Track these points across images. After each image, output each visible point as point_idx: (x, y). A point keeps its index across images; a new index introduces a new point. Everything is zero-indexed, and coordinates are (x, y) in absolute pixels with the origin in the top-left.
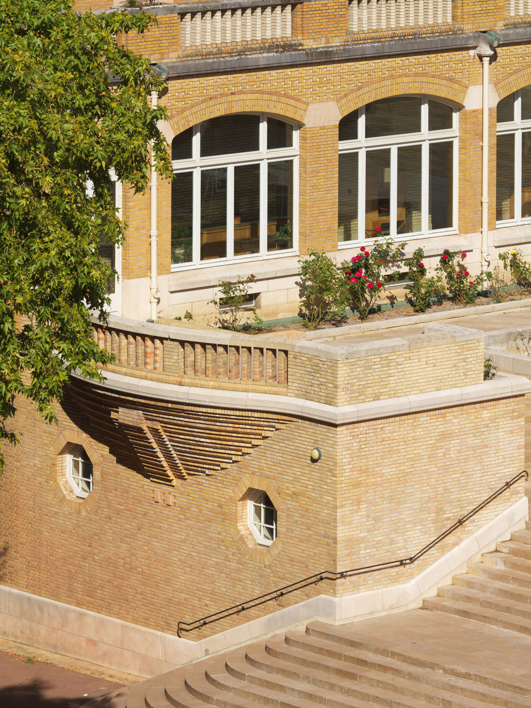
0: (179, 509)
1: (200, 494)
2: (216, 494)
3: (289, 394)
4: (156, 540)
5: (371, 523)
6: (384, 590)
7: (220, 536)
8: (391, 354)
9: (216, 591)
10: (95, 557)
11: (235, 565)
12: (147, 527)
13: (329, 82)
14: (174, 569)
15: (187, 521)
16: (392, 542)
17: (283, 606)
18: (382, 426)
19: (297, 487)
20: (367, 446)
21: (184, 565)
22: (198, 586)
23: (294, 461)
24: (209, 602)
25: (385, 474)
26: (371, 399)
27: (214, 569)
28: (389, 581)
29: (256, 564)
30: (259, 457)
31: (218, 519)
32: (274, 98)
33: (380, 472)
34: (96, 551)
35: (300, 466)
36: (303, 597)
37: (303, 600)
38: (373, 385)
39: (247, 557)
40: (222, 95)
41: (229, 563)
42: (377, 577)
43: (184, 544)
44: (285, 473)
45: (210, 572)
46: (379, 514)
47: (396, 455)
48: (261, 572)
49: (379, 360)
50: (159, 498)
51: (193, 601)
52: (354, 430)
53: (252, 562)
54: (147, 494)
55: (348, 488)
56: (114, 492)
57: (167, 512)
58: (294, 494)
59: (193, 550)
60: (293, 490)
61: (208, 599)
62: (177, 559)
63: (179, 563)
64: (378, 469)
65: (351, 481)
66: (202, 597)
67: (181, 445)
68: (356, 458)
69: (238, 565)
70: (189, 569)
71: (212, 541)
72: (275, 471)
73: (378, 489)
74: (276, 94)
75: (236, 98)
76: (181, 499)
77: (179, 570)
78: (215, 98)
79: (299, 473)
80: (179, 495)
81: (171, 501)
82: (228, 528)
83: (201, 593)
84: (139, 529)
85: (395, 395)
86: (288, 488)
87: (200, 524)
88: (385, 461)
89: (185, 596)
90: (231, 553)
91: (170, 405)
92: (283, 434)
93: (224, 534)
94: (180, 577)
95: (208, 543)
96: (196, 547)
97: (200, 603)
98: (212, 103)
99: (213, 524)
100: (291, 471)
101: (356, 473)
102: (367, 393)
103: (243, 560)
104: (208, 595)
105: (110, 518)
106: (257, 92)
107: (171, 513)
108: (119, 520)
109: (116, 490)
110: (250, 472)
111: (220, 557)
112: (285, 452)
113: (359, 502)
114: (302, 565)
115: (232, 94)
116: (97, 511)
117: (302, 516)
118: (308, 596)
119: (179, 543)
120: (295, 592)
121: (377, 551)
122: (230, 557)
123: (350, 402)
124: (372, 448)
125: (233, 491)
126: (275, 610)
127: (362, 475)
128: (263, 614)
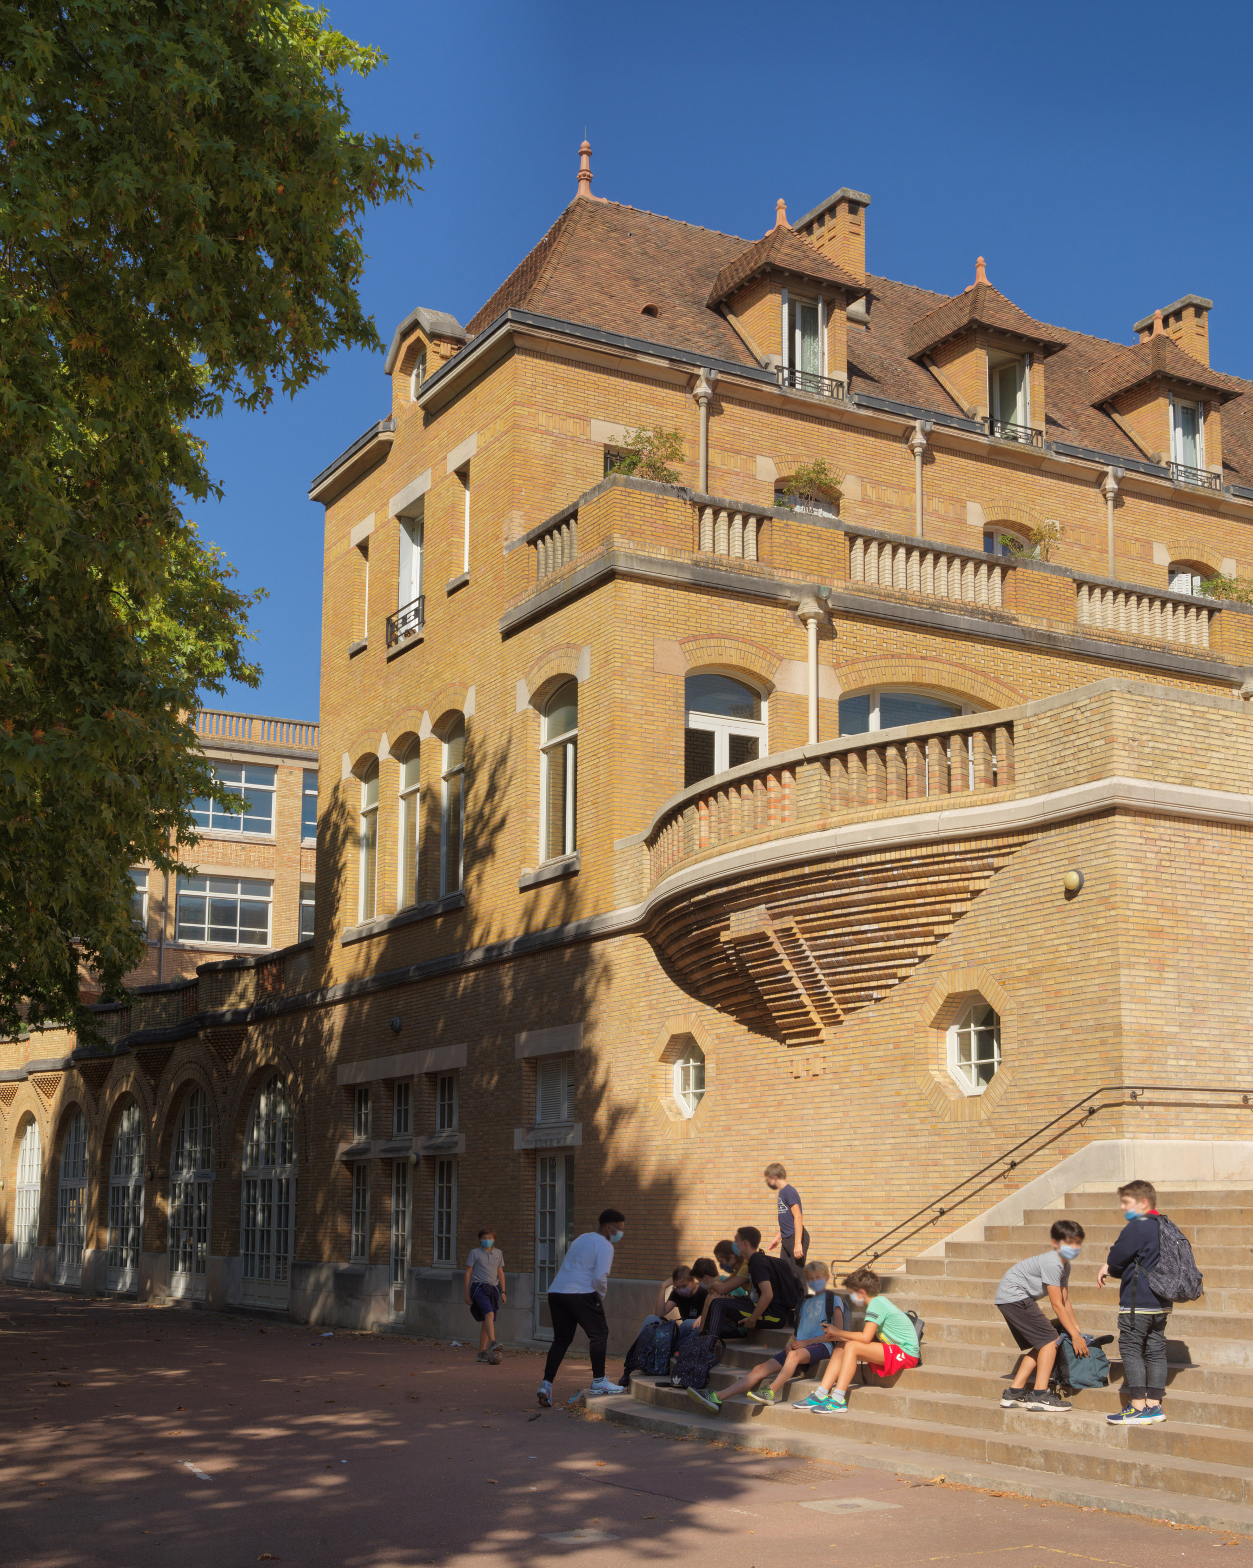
0: (831, 1076)
1: (865, 1038)
2: (890, 1029)
3: (1018, 796)
4: (796, 1140)
5: (1185, 1010)
6: (1216, 1143)
7: (899, 1098)
8: (1211, 710)
9: (894, 1194)
10: (710, 1196)
11: (926, 1139)
12: (781, 1124)
13: (1053, 678)
14: (825, 1178)
15: (845, 1091)
16: (1227, 1057)
17: (1017, 1187)
18: (1200, 835)
19: (1038, 958)
20: (1173, 864)
21: (842, 1166)
22: (865, 1194)
23: (1030, 915)
24: (883, 1218)
25: (1208, 927)
26: (1178, 781)
27: (890, 1158)
28: (1224, 1130)
29: (964, 1124)
30: (965, 934)
31: (896, 1070)
32: (981, 679)
33: (1198, 920)
34: (710, 1187)
35: (1041, 919)
36: (1054, 1158)
37: (1054, 1163)
38: (1179, 755)
39: (947, 1119)
40: (909, 656)
41: (915, 1139)
42: (1202, 1117)
43: (840, 1132)
44: (1014, 943)
45: (884, 1165)
46: (1200, 998)
47: (1226, 897)
48: (973, 1136)
49: (1190, 713)
50: (799, 1069)
51: (856, 1223)
52: (1148, 829)
53: (956, 1125)
54: (781, 1070)
55: (1139, 933)
56: (734, 1086)
57: (812, 1089)
58: (1033, 972)
59: (854, 1136)
60: (1030, 966)
61: (880, 1212)
62: (828, 1161)
63: (833, 1166)
64: (1195, 913)
65: (1145, 921)
66: (871, 1212)
67: (830, 952)
68: (1153, 882)
69: (930, 1139)
70: (848, 1171)
71: (885, 1111)
72: (994, 947)
73: (1197, 951)
74: (982, 673)
75: (928, 664)
76: (833, 1059)
77: (833, 1178)
78: (900, 657)
79: (1042, 932)
80: (831, 1053)
81: (818, 1066)
82: (911, 1080)
83: (869, 1206)
84: (771, 1131)
85: (1220, 786)
86: (1019, 967)
87: (865, 1090)
88: (1208, 901)
89: (843, 1218)
90: (918, 1121)
91: (807, 870)
92: (1007, 875)
93: (906, 1092)
94: (835, 1189)
95: (877, 1118)
96: (859, 1131)
97: (868, 1223)
98: (895, 662)
99: (887, 1082)
100: (1024, 935)
101: (1154, 909)
102: (1169, 767)
103: (940, 1126)
104: (880, 1206)
105: (729, 1129)
106: (957, 665)
107: (818, 1088)
108: (741, 1127)
109: (737, 1082)
110: (949, 967)
111: (900, 1134)
112: (1012, 906)
113: (1162, 967)
114: (1051, 1099)
115: (922, 658)
116: (711, 1126)
117: (1049, 1008)
118: (1064, 1153)
119: (833, 1133)
120: (1040, 1153)
121: (1198, 1066)
122: (918, 1127)
123: (1137, 774)
124: (1182, 872)
125: (920, 1011)
126: (1001, 1197)
127: (1166, 916)
128: (978, 1211)
